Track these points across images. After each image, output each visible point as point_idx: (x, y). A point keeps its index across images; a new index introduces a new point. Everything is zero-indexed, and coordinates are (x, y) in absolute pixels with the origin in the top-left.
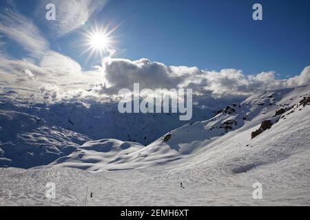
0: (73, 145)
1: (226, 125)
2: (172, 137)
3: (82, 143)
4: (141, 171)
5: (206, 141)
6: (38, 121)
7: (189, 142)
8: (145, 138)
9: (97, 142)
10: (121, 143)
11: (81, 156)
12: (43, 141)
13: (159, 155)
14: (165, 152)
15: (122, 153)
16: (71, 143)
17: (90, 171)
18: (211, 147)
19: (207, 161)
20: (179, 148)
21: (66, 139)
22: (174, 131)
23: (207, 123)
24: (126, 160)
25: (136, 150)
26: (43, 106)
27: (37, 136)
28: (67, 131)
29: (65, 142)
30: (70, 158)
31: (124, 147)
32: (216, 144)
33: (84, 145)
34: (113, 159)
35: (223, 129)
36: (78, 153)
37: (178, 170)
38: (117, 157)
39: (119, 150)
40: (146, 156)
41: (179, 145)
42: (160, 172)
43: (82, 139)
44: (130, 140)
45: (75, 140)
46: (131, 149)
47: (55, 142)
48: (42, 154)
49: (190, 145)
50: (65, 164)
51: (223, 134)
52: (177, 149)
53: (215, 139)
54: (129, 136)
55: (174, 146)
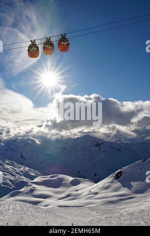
0: (25, 179)
2: (123, 175)
3: (32, 178)
4: (92, 209)
8: (95, 175)
9: (48, 178)
10: (71, 179)
11: (32, 191)
13: (109, 193)
14: (117, 190)
15: (71, 190)
16: (23, 177)
17: (41, 206)
20: (132, 186)
21: (18, 173)
22: (126, 167)
24: (76, 197)
25: (86, 187)
28: (20, 166)
29: (17, 176)
30: (22, 192)
31: (74, 183)
33: (35, 180)
34: (63, 195)
36: (30, 188)
37: (131, 210)
38: (67, 193)
39: (69, 186)
40: (96, 194)
41: (132, 183)
42: (112, 212)
43: (33, 174)
44: (80, 177)
45: (26, 175)
46: (81, 186)
47: (9, 176)
50: (17, 198)
52: (130, 187)
54: (79, 172)
55: (126, 184)
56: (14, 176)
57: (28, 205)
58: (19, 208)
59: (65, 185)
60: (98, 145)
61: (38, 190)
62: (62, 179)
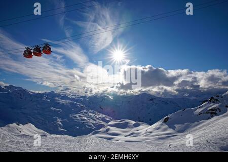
0: (103, 123)
1: (211, 111)
2: (169, 120)
3: (108, 122)
4: (148, 143)
5: (196, 123)
6: (82, 107)
7: (183, 124)
8: (150, 120)
9: (118, 122)
10: (134, 122)
11: (107, 130)
12: (84, 120)
13: (160, 132)
14: (165, 130)
15: (134, 130)
16: (101, 121)
17: (113, 141)
18: (200, 128)
19: (197, 138)
21: (98, 119)
22: (171, 115)
23: (196, 109)
24: (137, 135)
25: (144, 128)
26: (85, 97)
27: (81, 116)
28: (99, 114)
29: (97, 121)
30: (100, 131)
31: (136, 125)
32: (204, 126)
33: (109, 123)
34: (128, 134)
35: (210, 114)
36: (105, 129)
38: (131, 132)
39: (132, 128)
40: (151, 132)
41: (175, 126)
42: (161, 145)
43: (108, 119)
44: (140, 121)
45: (103, 120)
46: (141, 127)
47: (91, 121)
48: (83, 128)
49: (183, 126)
50: (97, 135)
51: (209, 118)
52: (174, 128)
53: (203, 122)
54: (139, 118)
55: (171, 126)
56: (95, 120)
57: (105, 140)
58: (98, 142)
59: (129, 127)
60: (152, 99)
61: (112, 130)
62: (127, 123)
